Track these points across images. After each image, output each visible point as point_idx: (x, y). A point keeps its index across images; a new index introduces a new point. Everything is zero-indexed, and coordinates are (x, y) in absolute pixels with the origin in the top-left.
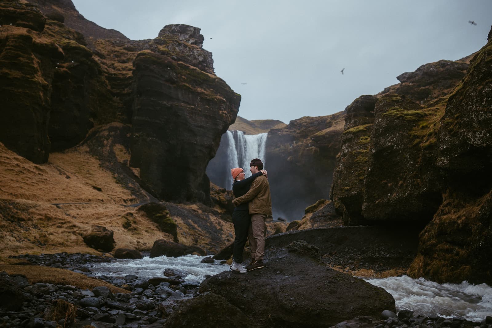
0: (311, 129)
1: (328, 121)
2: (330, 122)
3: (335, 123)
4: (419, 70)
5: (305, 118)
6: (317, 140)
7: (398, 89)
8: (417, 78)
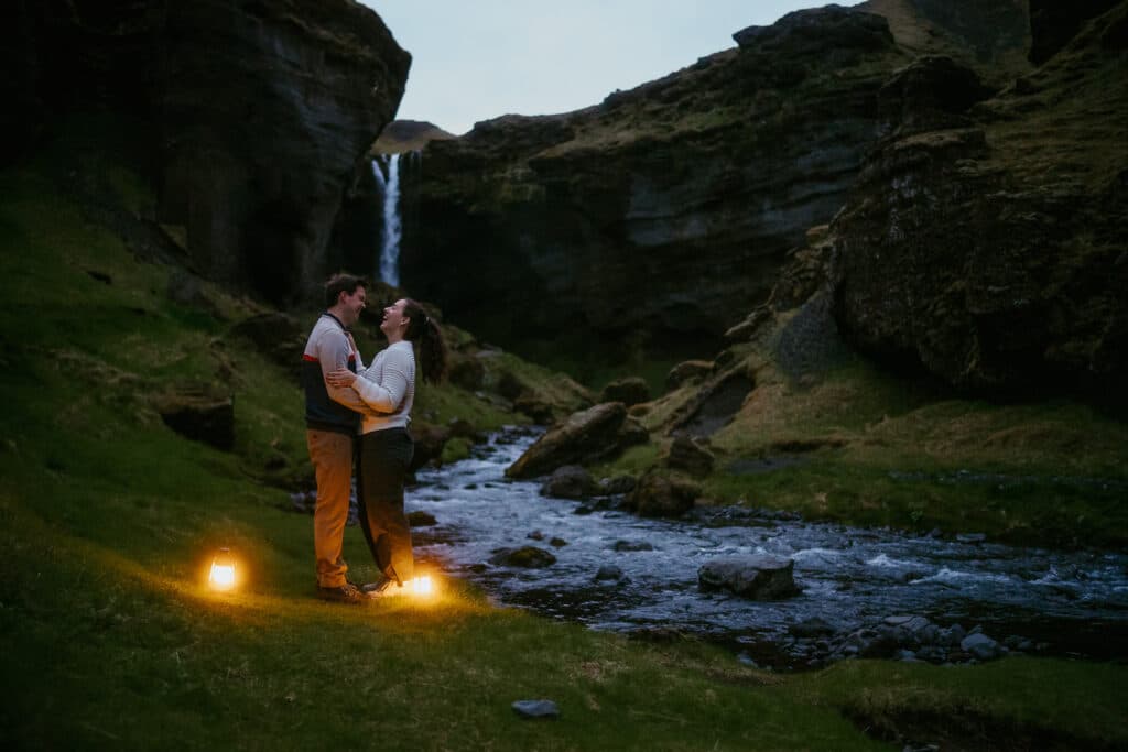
0: (527, 142)
1: (563, 126)
2: (567, 129)
3: (583, 131)
4: (781, 22)
5: (508, 116)
6: (541, 168)
7: (733, 61)
8: (777, 39)
